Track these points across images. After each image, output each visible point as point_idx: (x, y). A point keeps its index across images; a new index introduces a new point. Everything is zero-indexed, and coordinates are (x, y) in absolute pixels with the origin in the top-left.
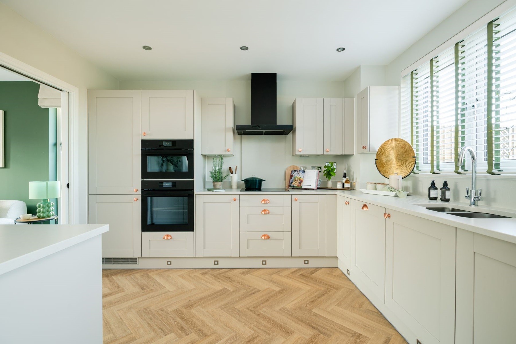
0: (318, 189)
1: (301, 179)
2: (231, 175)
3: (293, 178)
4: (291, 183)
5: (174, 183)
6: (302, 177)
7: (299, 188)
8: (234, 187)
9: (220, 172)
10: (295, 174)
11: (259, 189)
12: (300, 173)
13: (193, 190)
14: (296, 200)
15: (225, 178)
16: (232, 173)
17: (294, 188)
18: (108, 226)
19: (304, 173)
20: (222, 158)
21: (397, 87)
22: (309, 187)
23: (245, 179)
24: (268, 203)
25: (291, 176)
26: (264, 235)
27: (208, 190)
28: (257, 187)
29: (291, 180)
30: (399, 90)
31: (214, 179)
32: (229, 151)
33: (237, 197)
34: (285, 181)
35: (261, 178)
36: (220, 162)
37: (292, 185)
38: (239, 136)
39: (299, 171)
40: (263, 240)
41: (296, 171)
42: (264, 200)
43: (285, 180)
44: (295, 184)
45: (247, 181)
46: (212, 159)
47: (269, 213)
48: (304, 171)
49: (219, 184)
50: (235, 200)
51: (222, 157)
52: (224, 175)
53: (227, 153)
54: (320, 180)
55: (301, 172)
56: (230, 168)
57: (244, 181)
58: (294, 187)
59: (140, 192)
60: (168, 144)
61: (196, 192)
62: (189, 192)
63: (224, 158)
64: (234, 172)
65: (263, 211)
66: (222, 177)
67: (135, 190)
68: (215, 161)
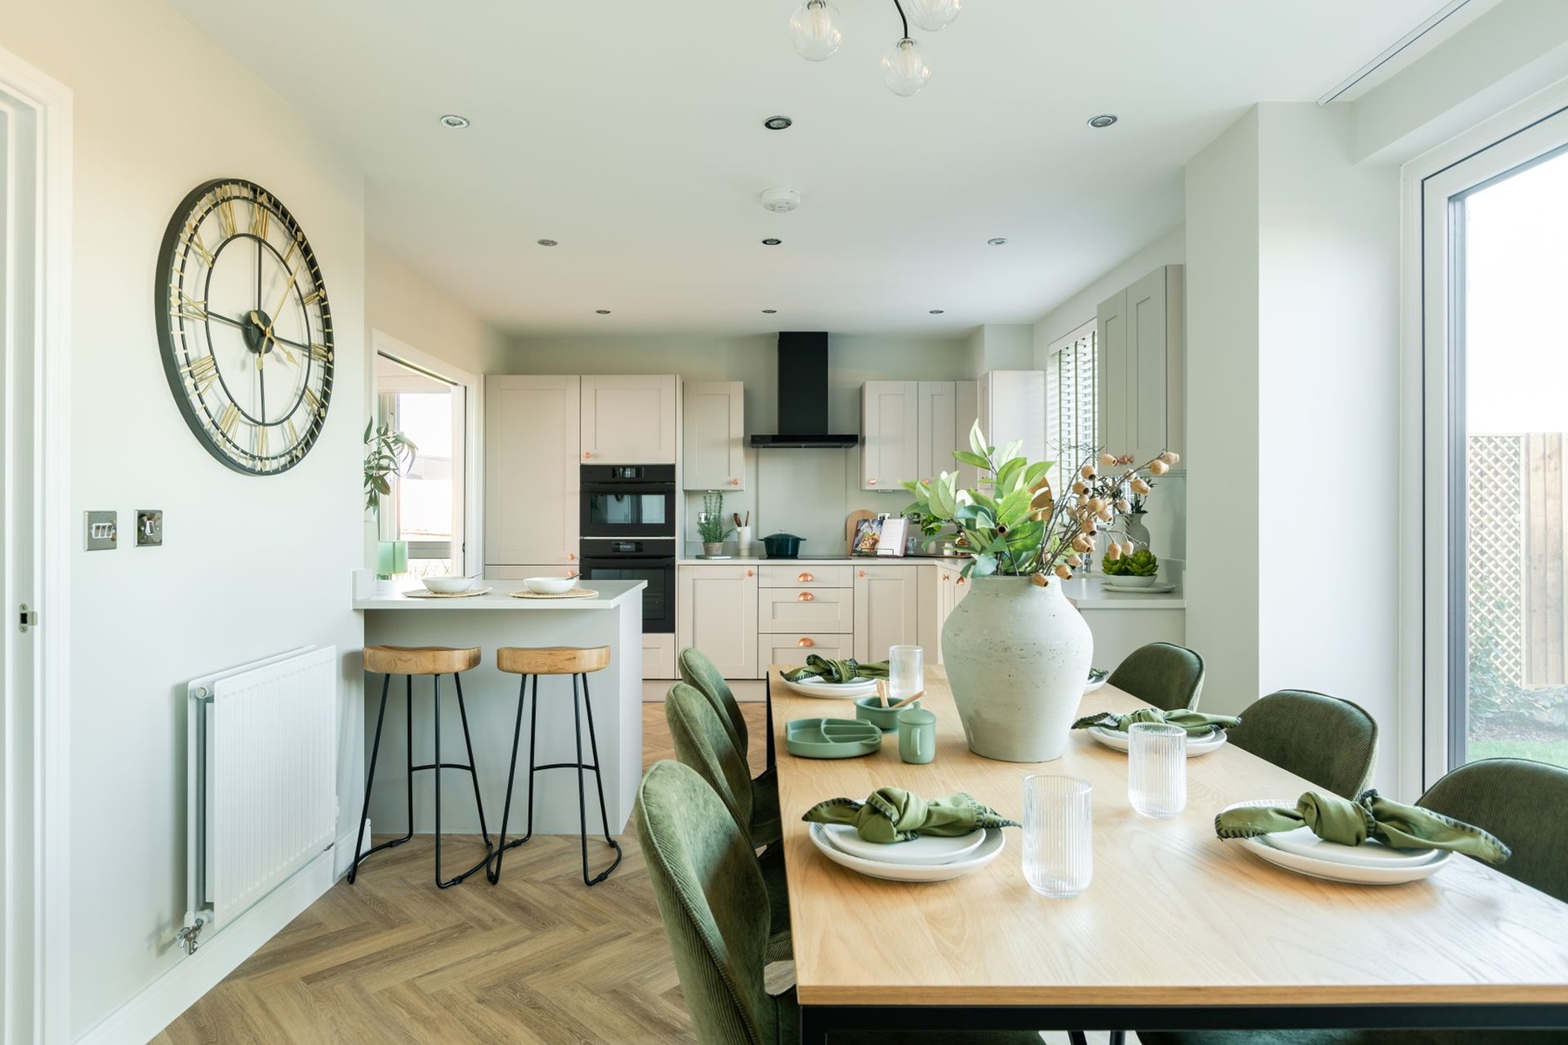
0: (906, 556)
1: (875, 537)
2: (739, 529)
3: (861, 534)
4: (857, 545)
5: (638, 543)
6: (877, 533)
7: (872, 554)
8: (745, 552)
9: (718, 521)
10: (865, 528)
11: (794, 556)
12: (874, 526)
13: (674, 556)
14: (861, 575)
15: (727, 535)
16: (739, 525)
17: (861, 555)
18: (646, 581)
19: (882, 525)
20: (721, 497)
21: (1042, 372)
22: (890, 553)
23: (766, 536)
24: (811, 580)
25: (858, 531)
26: (804, 640)
27: (698, 557)
28: (789, 553)
29: (857, 539)
30: (1045, 376)
31: (705, 537)
32: (737, 484)
33: (754, 569)
34: (844, 542)
35: (799, 536)
36: (718, 505)
37: (859, 549)
38: (753, 451)
39: (873, 521)
40: (802, 648)
41: (866, 521)
42: (805, 575)
43: (846, 539)
44: (864, 546)
45: (769, 541)
46: (702, 498)
47: (811, 599)
48: (881, 522)
49: (717, 546)
50: (750, 575)
51: (720, 494)
52: (725, 529)
53: (733, 487)
54: (913, 540)
55: (876, 523)
56: (736, 515)
57: (763, 542)
58: (861, 552)
59: (577, 562)
60: (628, 473)
61: (679, 561)
62: (667, 561)
63: (724, 496)
64: (743, 523)
65: (802, 595)
66: (720, 533)
67: (569, 557)
68: (708, 501)
